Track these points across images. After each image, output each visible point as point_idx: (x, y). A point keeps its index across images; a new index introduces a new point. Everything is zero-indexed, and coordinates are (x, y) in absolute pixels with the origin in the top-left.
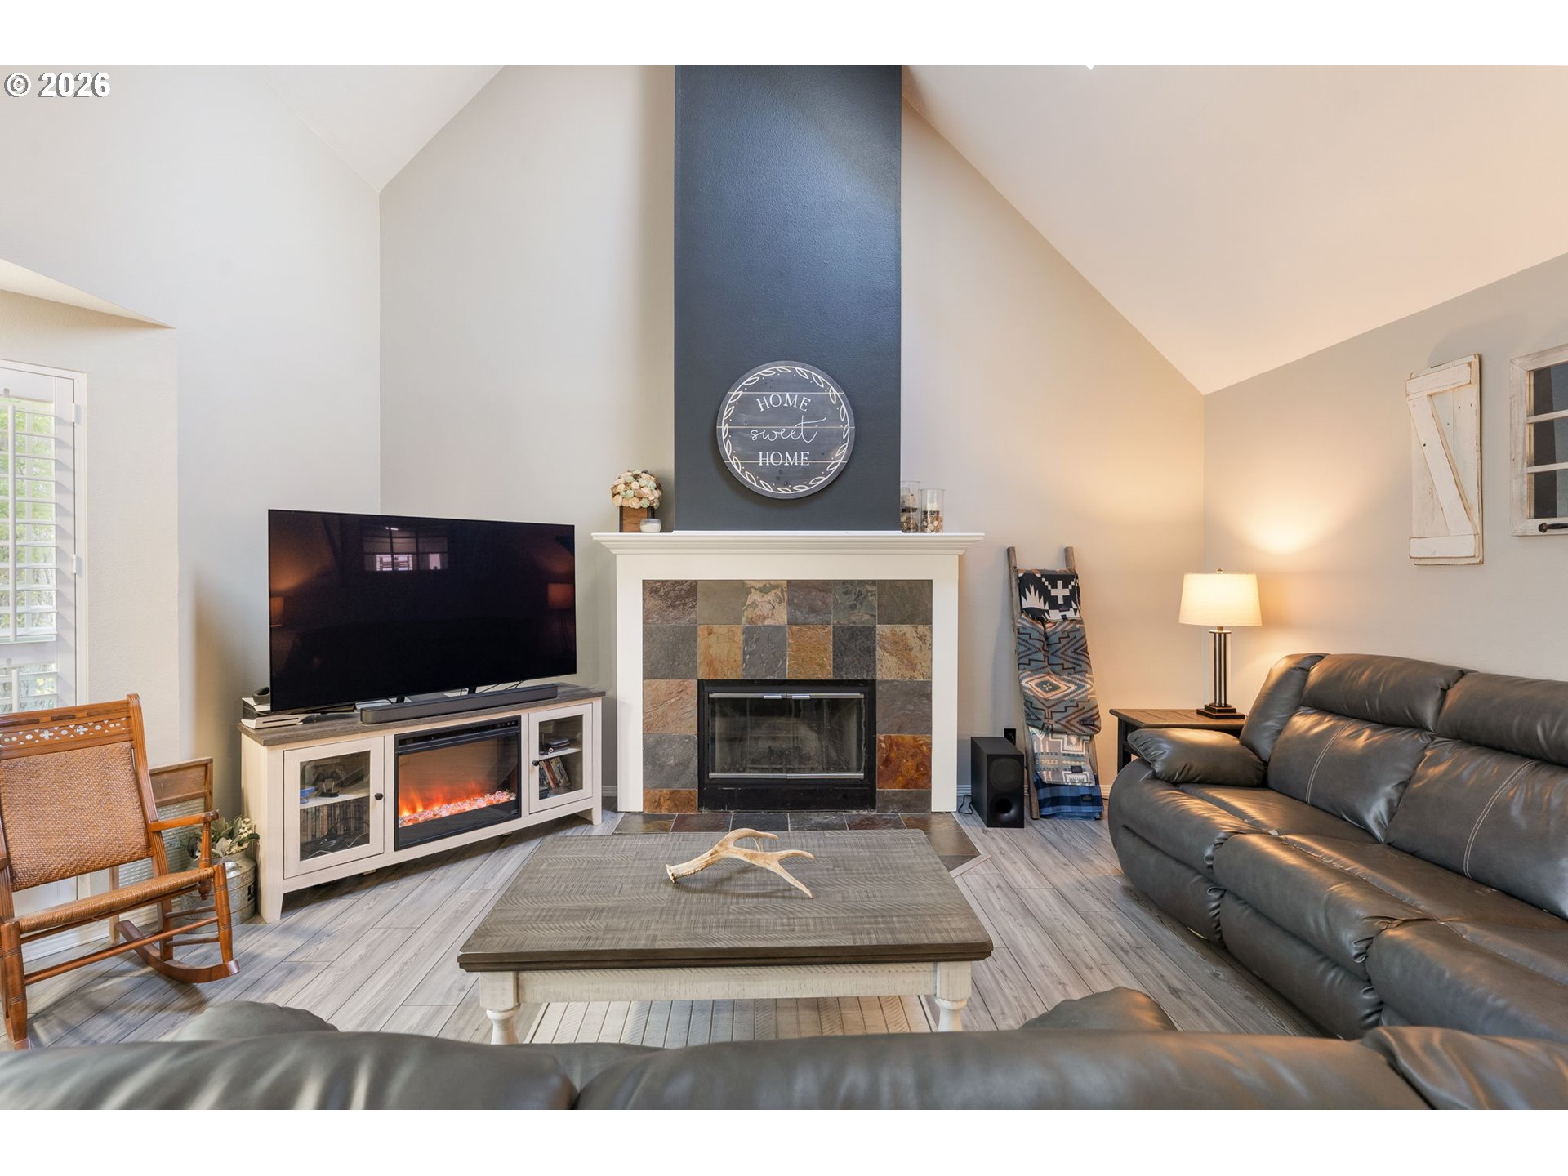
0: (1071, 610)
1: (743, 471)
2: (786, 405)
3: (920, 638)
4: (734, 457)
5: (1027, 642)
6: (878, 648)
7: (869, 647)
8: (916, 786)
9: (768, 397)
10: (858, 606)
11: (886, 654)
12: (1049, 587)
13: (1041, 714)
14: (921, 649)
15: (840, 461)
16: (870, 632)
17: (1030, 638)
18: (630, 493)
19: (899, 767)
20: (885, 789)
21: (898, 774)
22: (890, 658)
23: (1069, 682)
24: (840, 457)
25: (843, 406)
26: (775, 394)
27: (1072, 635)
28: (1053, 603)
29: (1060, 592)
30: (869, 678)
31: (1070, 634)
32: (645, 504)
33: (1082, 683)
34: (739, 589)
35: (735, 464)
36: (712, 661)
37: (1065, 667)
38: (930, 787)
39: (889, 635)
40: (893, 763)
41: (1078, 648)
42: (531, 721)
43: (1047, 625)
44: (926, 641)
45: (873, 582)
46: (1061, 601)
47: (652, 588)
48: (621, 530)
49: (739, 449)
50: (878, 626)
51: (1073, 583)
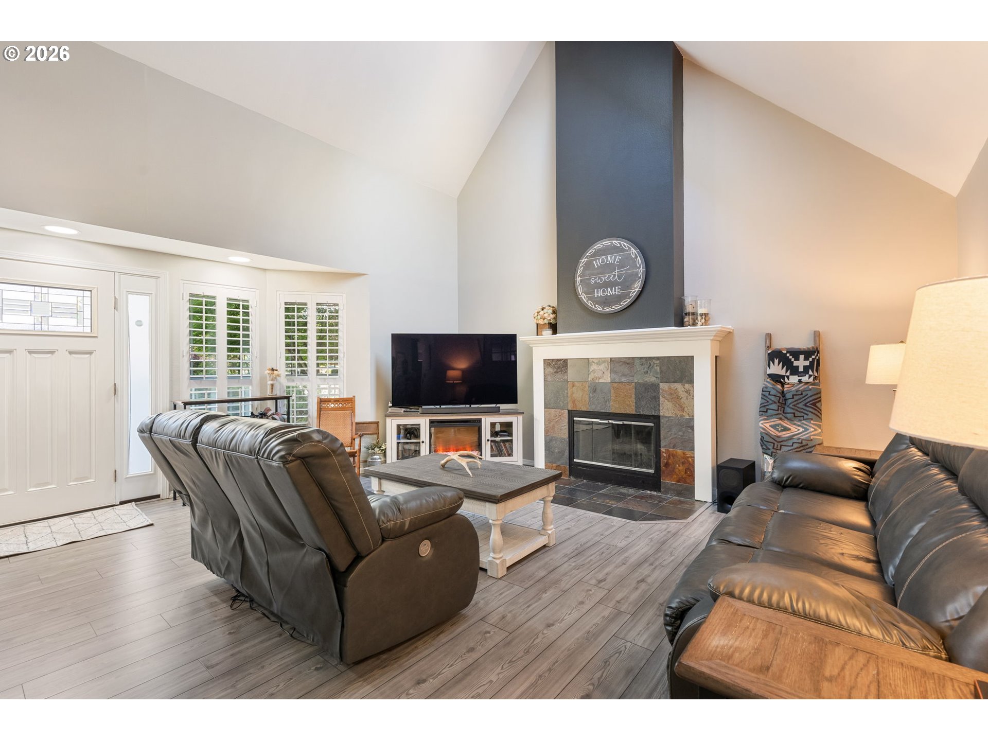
0: (807, 376)
1: (587, 301)
2: (608, 262)
3: (687, 392)
4: (583, 294)
5: (767, 397)
6: (661, 397)
7: (655, 396)
8: (685, 482)
9: (599, 259)
10: (649, 372)
11: (666, 401)
12: (793, 360)
13: (770, 445)
14: (687, 399)
15: (637, 290)
16: (655, 387)
17: (769, 395)
18: (539, 317)
19: (674, 468)
20: (666, 481)
21: (674, 473)
22: (668, 403)
23: (799, 426)
24: (637, 287)
25: (639, 258)
26: (602, 257)
27: (804, 394)
28: (794, 371)
29: (801, 363)
30: (655, 414)
31: (803, 392)
32: (546, 321)
33: (808, 427)
34: (587, 362)
35: (584, 297)
36: (574, 401)
37: (796, 415)
38: (694, 484)
39: (667, 389)
40: (670, 466)
41: (808, 403)
42: (487, 421)
43: (785, 386)
44: (690, 393)
45: (658, 358)
46: (801, 369)
47: (548, 363)
48: (537, 335)
49: (585, 289)
50: (661, 384)
51: (813, 357)
